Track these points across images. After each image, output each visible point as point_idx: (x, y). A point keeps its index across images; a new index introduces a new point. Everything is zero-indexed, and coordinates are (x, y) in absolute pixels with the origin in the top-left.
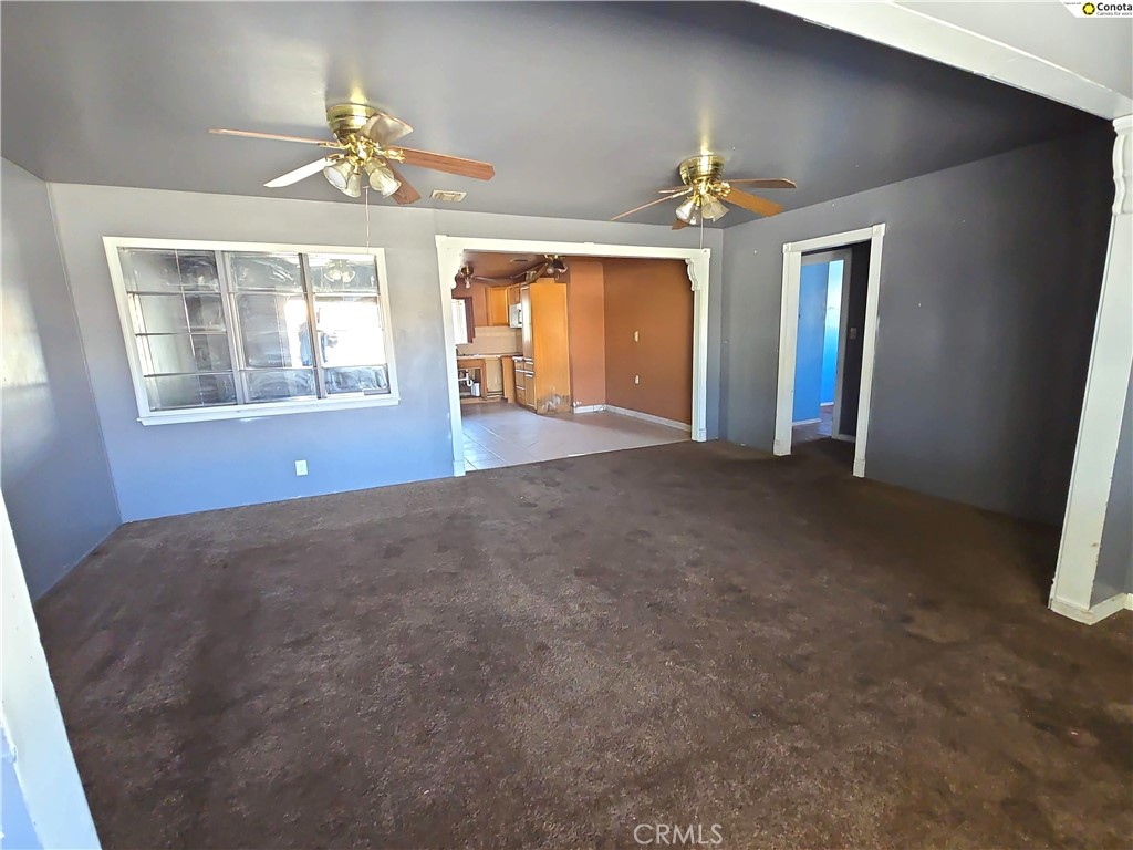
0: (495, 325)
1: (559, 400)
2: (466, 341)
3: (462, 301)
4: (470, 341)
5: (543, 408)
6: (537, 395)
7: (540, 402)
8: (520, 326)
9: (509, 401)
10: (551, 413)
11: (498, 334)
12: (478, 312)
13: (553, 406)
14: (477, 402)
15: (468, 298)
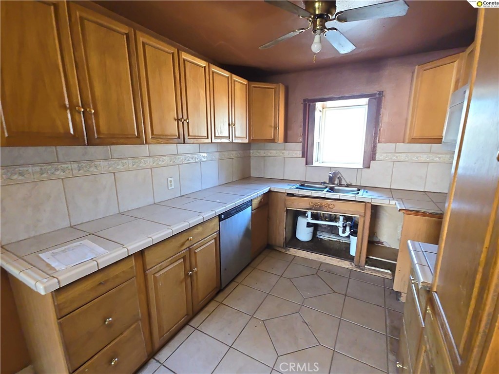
4: (367, 166)
14: (348, 267)
15: (375, 95)
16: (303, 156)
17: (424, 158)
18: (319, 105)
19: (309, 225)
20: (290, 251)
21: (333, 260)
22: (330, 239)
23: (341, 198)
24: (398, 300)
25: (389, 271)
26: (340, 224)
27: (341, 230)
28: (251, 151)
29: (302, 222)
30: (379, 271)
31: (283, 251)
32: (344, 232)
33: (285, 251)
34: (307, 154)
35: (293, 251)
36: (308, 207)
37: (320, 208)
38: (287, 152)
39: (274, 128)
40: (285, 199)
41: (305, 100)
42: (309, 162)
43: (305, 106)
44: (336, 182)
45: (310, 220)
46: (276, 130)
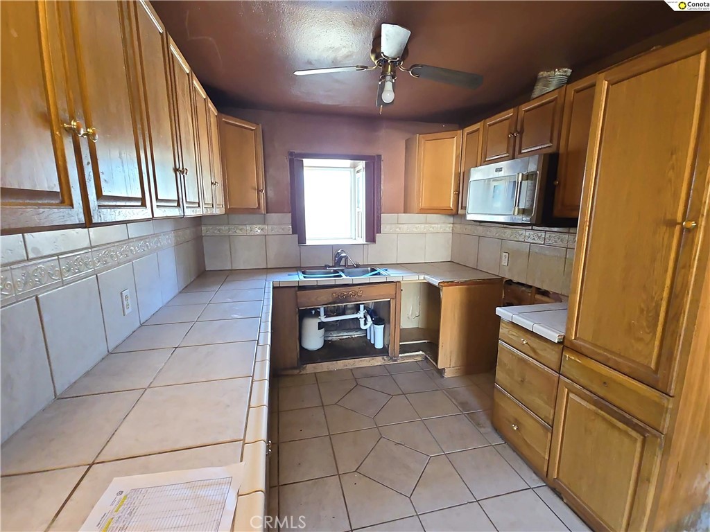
0: (423, 211)
2: (362, 240)
3: (362, 164)
4: (371, 238)
12: (390, 188)
14: (379, 364)
15: (374, 157)
16: (294, 232)
17: (422, 228)
18: (307, 162)
19: (321, 325)
20: (307, 368)
21: (364, 361)
22: (340, 338)
23: (354, 283)
24: (443, 377)
25: (421, 353)
26: (361, 314)
27: (362, 322)
28: (203, 228)
29: (311, 325)
30: (410, 356)
31: (296, 372)
32: (365, 324)
33: (298, 371)
34: (298, 228)
35: (310, 368)
36: (331, 300)
37: (347, 299)
38: (270, 227)
39: (259, 191)
40: (296, 296)
41: (291, 154)
42: (302, 240)
43: (291, 161)
44: (342, 263)
45: (323, 319)
46: (261, 194)
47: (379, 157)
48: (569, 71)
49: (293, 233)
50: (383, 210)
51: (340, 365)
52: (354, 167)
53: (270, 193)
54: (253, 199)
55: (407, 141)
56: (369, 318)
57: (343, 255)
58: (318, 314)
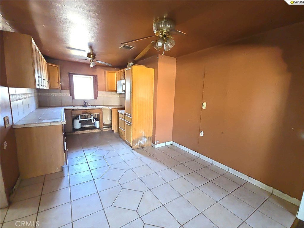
0: (109, 91)
1: (146, 139)
2: (93, 99)
3: (92, 77)
4: (95, 98)
5: (136, 145)
6: (134, 138)
7: (134, 142)
8: (123, 92)
9: (115, 132)
10: (141, 149)
11: (110, 96)
12: (100, 84)
13: (142, 143)
14: (97, 131)
15: (95, 76)
18: (74, 76)
19: (80, 122)
21: (93, 131)
22: (86, 126)
26: (92, 118)
27: (92, 120)
29: (77, 121)
30: (106, 129)
31: (72, 134)
32: (93, 121)
34: (72, 94)
35: (76, 133)
36: (82, 113)
37: (87, 113)
38: (62, 94)
39: (59, 83)
40: (71, 112)
41: (69, 73)
42: (73, 98)
43: (69, 76)
44: (86, 105)
45: (80, 119)
46: (60, 84)
47: (97, 76)
48: (133, 63)
49: (70, 96)
50: (99, 90)
51: (85, 132)
52: (91, 78)
53: (63, 84)
54: (57, 85)
55: (105, 72)
56: (94, 120)
57: (86, 102)
58: (78, 118)
